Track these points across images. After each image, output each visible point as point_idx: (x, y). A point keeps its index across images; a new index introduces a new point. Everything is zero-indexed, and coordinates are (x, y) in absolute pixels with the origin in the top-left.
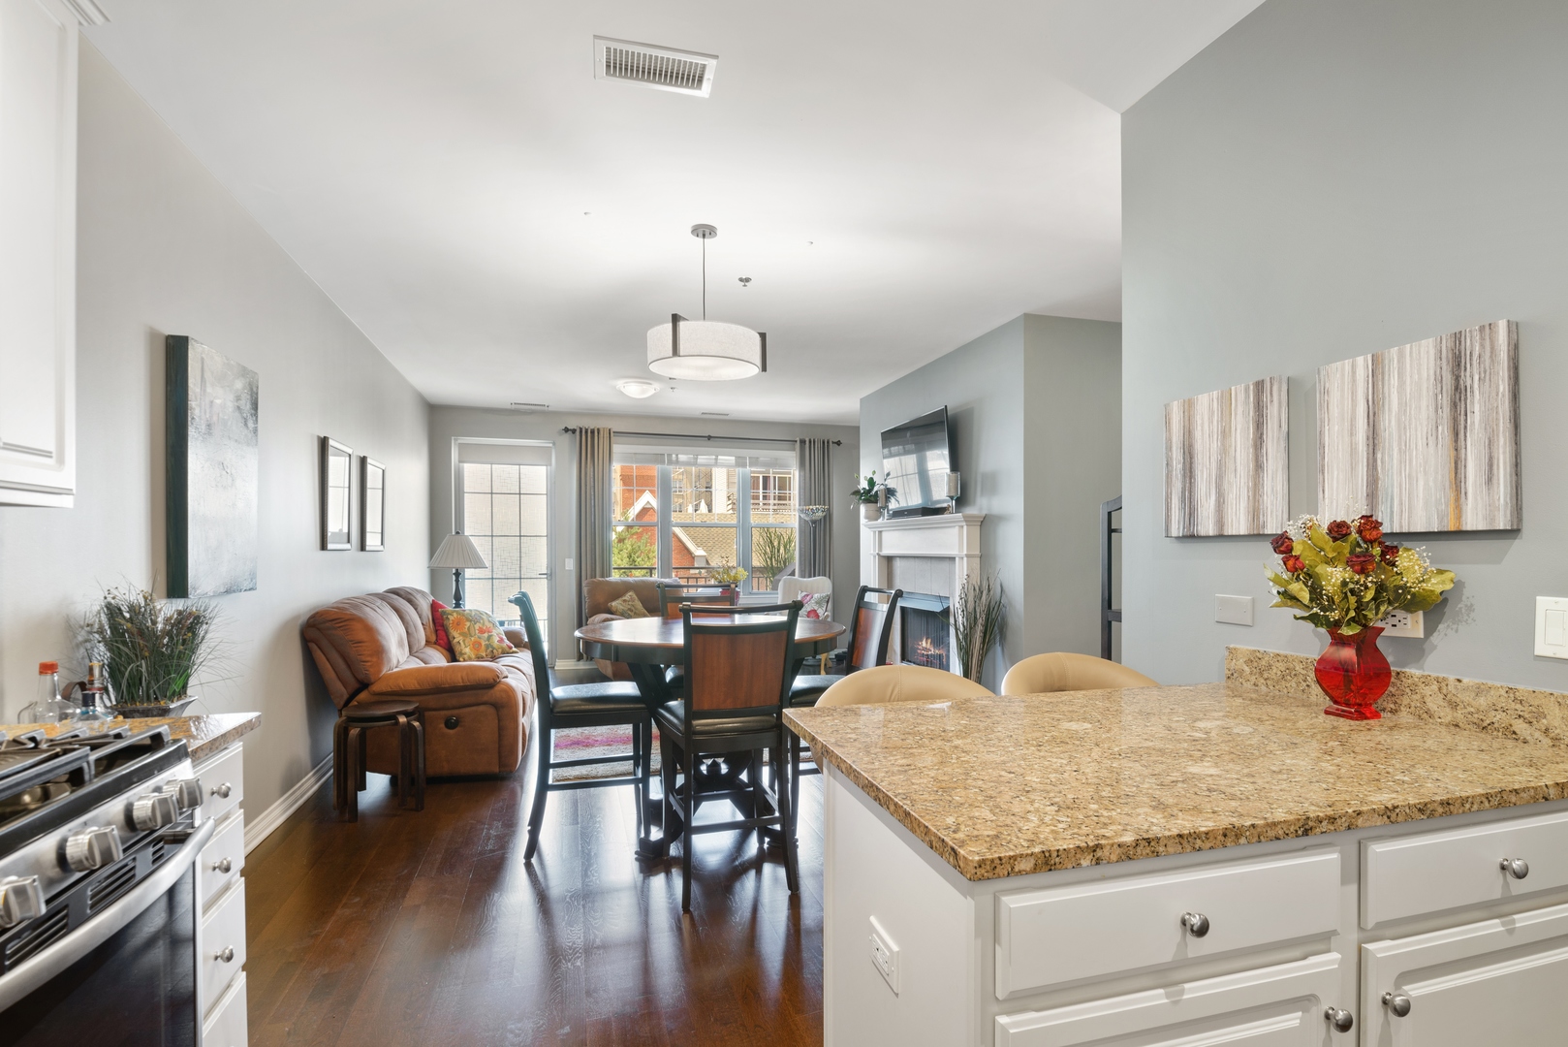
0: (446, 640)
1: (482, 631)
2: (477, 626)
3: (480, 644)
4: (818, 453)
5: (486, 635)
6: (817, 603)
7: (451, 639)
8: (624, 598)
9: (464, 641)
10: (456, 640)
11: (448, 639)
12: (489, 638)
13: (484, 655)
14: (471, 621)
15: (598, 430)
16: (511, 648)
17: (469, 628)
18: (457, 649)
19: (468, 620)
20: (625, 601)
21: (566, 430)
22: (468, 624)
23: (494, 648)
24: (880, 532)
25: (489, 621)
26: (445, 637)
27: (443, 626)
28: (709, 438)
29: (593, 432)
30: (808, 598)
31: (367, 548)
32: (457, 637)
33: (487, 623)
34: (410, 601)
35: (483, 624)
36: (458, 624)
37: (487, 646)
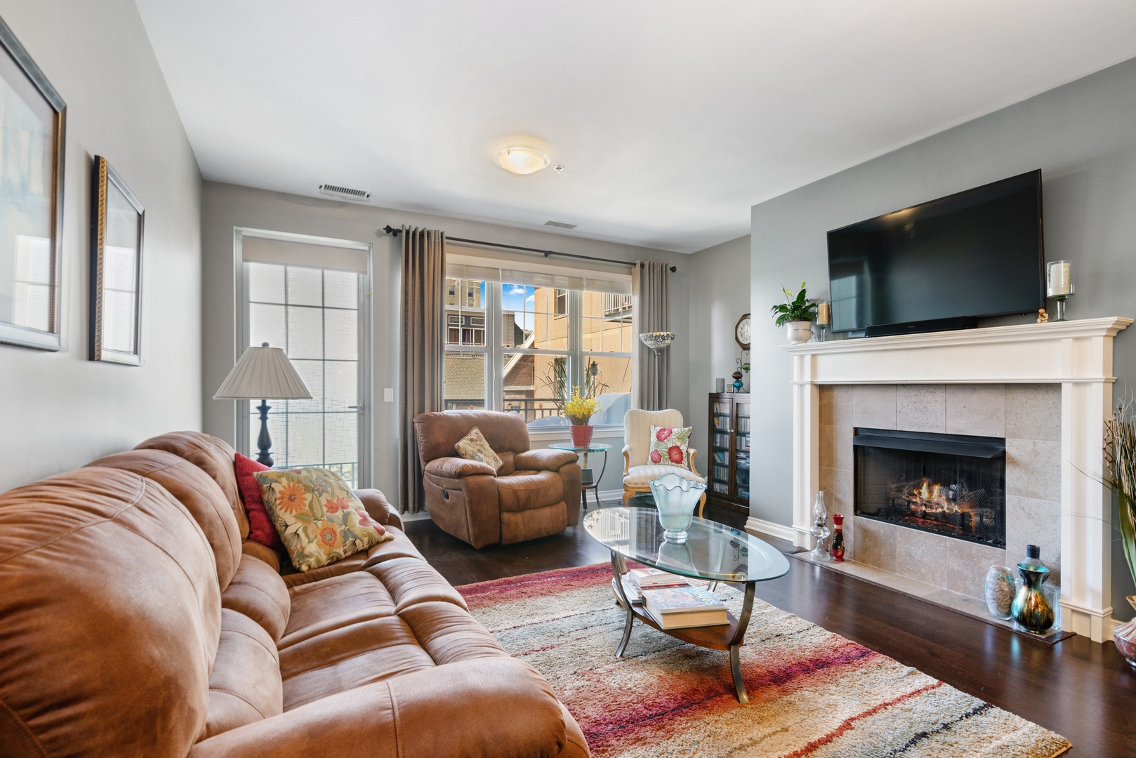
0: (268, 529)
1: (332, 508)
2: (323, 500)
3: (334, 533)
4: (657, 277)
5: (340, 513)
6: (679, 438)
7: (279, 528)
8: (470, 436)
9: (305, 530)
10: (290, 530)
11: (273, 527)
12: (346, 518)
13: (341, 551)
14: (313, 491)
15: (429, 233)
16: (382, 533)
17: (311, 503)
18: (294, 546)
19: (308, 489)
20: (472, 440)
21: (388, 229)
22: (308, 496)
23: (356, 537)
24: (813, 356)
25: (341, 489)
26: (266, 525)
27: (260, 501)
28: (547, 253)
29: (422, 234)
30: (666, 432)
31: (105, 355)
32: (290, 521)
33: (338, 492)
34: (200, 463)
35: (333, 494)
36: (291, 498)
37: (345, 534)
